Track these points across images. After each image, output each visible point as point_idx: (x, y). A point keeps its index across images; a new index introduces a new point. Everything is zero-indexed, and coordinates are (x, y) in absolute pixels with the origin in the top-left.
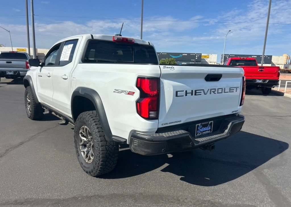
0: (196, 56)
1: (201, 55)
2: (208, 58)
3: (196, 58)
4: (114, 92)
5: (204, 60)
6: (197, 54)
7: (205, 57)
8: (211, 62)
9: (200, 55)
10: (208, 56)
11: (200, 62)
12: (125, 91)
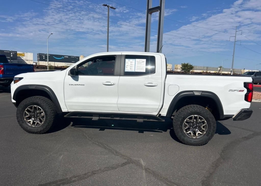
0: (11, 53)
1: (17, 53)
2: (24, 56)
3: (12, 56)
4: (229, 91)
5: (20, 58)
6: (12, 51)
7: (21, 55)
8: (27, 60)
9: (15, 53)
10: (23, 54)
11: (16, 59)
12: (237, 90)
